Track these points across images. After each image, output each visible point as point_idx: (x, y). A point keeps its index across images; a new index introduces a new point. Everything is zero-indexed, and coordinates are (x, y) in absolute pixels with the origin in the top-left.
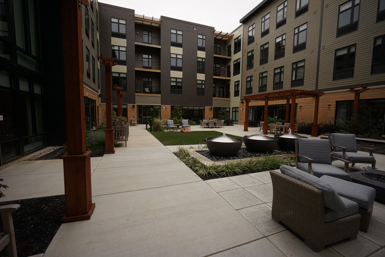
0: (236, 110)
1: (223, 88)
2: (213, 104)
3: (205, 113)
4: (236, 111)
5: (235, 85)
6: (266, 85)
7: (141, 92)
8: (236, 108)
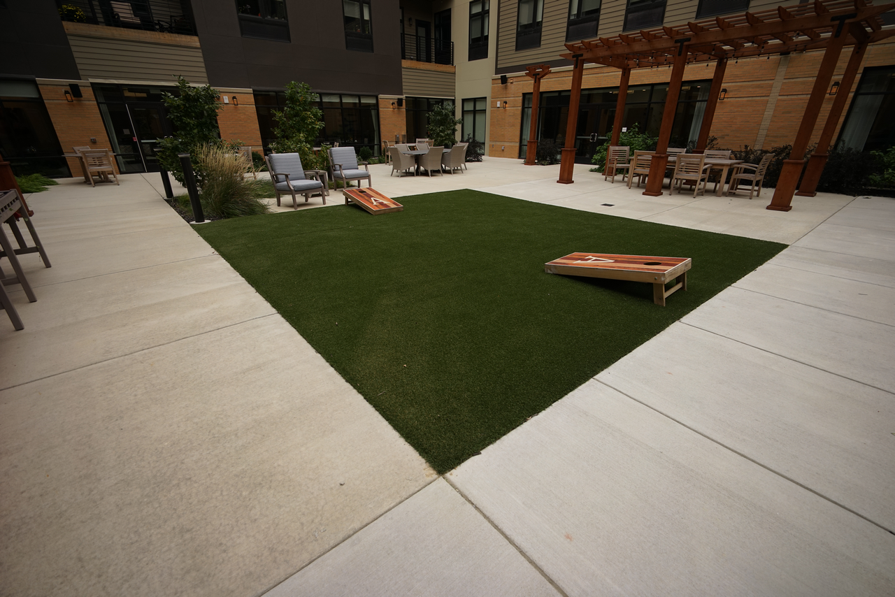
0: (475, 106)
1: (426, 26)
2: (406, 85)
3: (381, 120)
4: (475, 112)
5: (472, 17)
6: (598, 11)
7: (93, 21)
8: (475, 100)
